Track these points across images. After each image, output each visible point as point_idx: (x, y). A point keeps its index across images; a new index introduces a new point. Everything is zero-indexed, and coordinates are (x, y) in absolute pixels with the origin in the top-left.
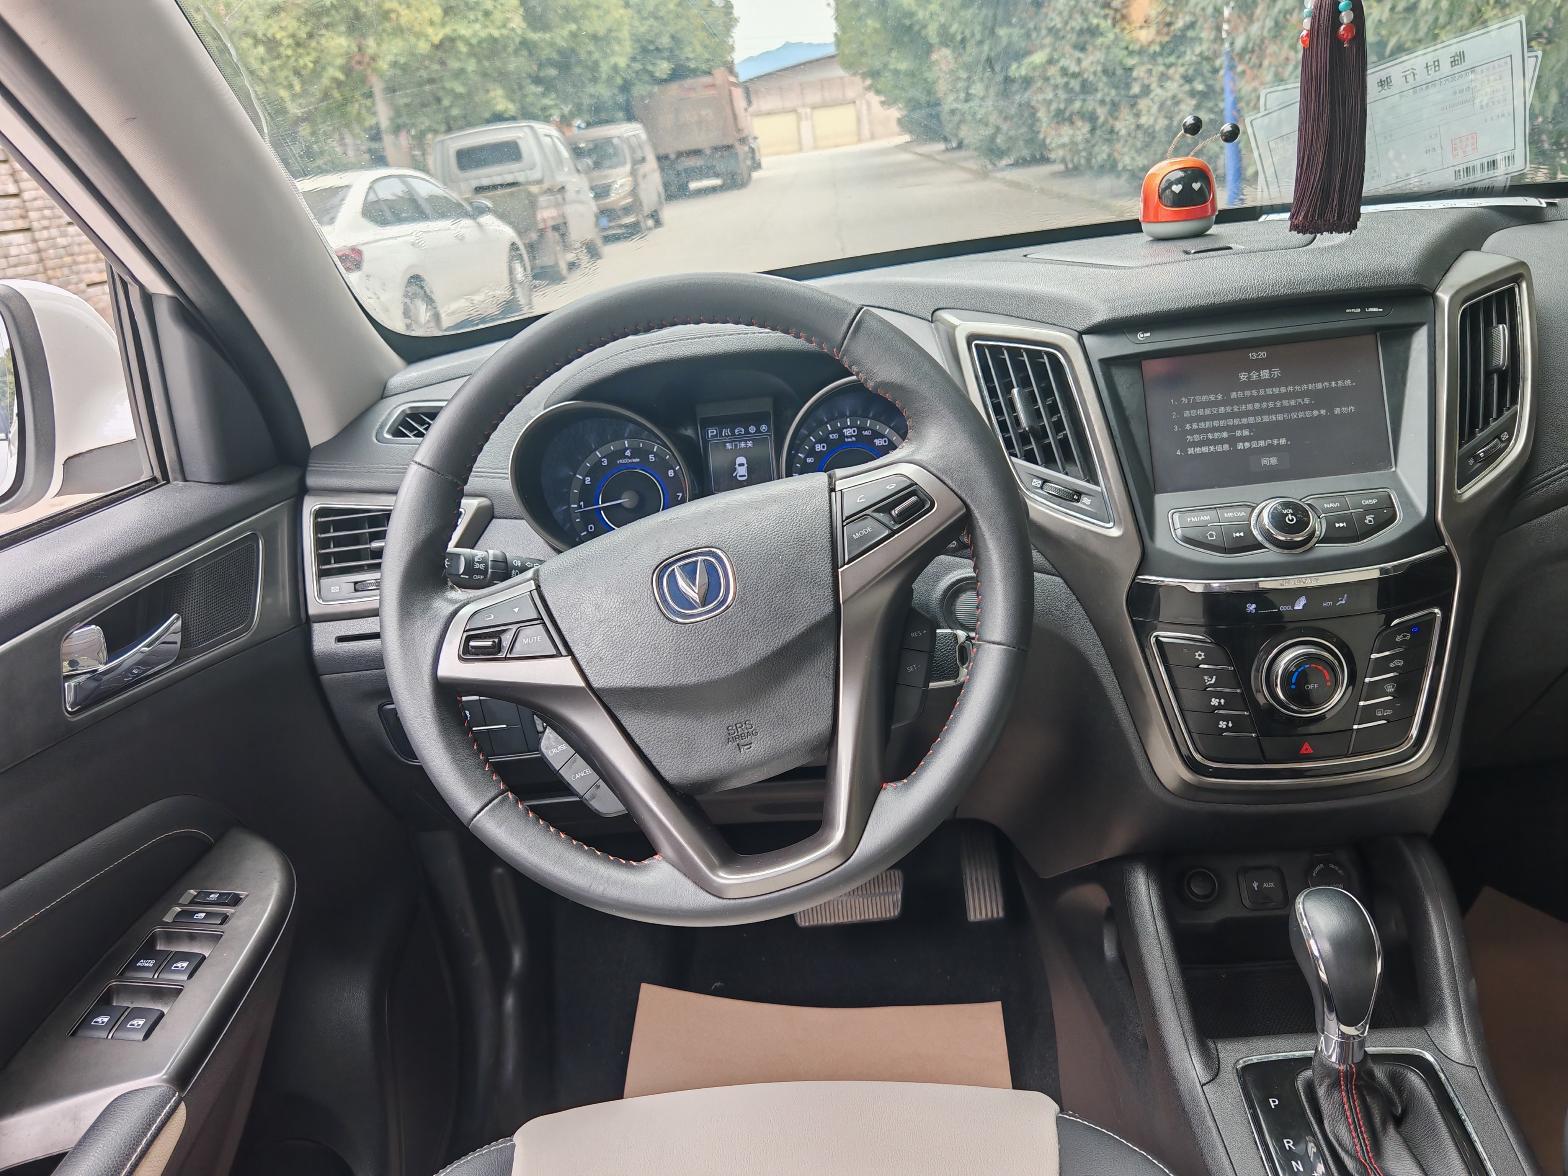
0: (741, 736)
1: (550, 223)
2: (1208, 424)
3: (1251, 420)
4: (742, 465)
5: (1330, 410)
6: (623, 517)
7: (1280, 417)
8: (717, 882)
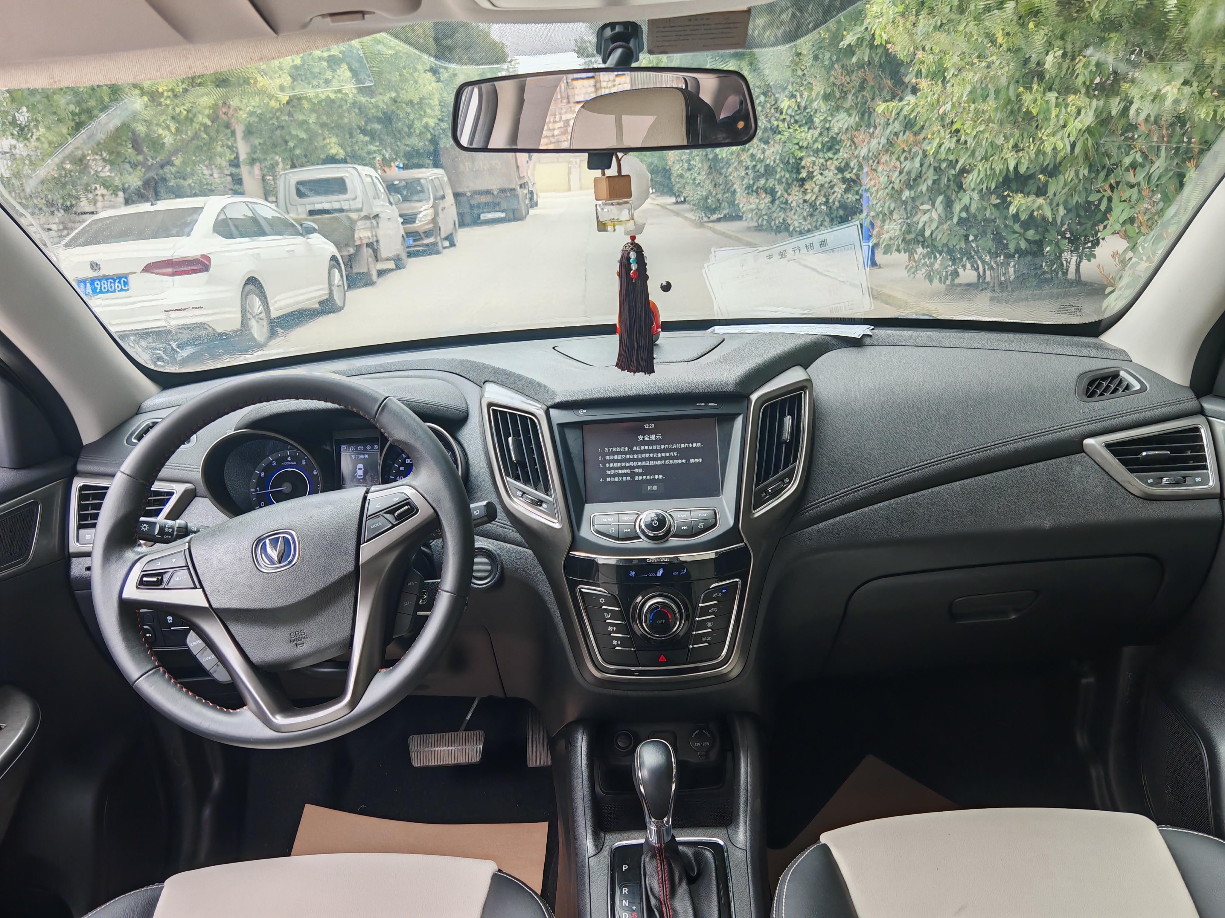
0: (298, 639)
1: (365, 241)
2: (619, 464)
3: (644, 463)
4: (361, 469)
5: (688, 460)
6: (281, 497)
7: (660, 463)
8: (273, 722)
